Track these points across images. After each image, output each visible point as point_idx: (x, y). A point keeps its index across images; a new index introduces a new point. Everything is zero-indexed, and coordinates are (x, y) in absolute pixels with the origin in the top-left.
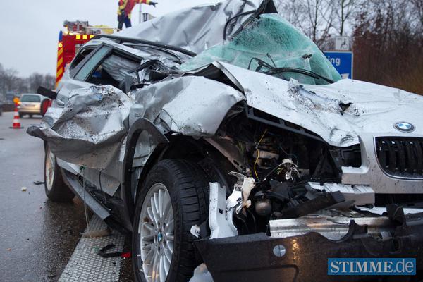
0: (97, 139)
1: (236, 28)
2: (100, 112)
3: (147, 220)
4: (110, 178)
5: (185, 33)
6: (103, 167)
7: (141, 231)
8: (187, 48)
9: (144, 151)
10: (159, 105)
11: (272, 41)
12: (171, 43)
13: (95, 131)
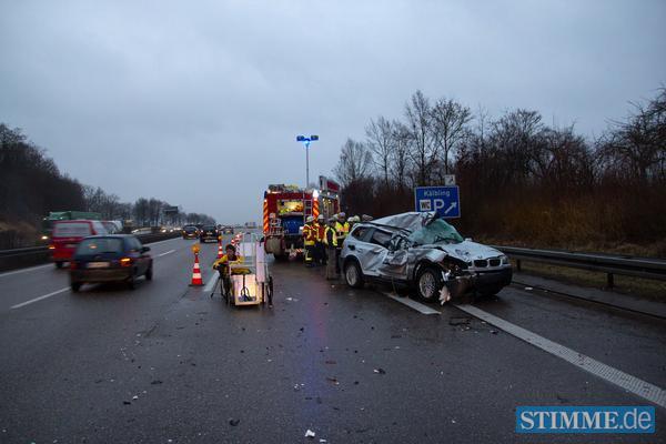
0: (401, 264)
1: (426, 223)
2: (401, 256)
4: (405, 274)
5: (406, 223)
6: (399, 272)
7: (420, 285)
8: (408, 229)
11: (440, 228)
12: (401, 227)
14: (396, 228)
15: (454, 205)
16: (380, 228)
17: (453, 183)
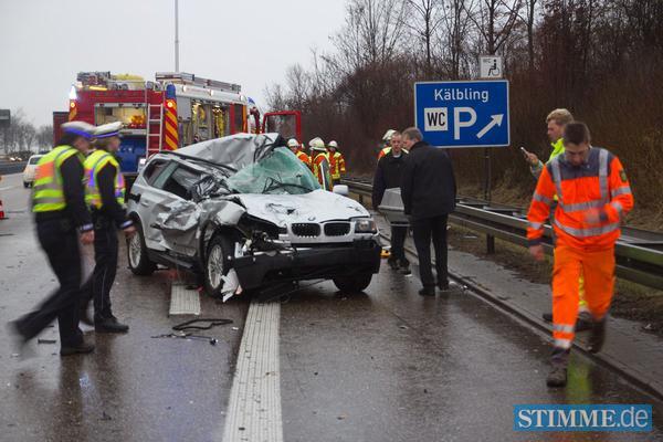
0: (185, 228)
1: (261, 155)
2: (186, 215)
3: (212, 263)
4: (192, 248)
5: (230, 154)
6: (187, 243)
7: (209, 268)
8: (231, 165)
9: (209, 233)
10: (215, 212)
11: (281, 164)
12: (220, 161)
13: (183, 224)
14: (211, 164)
15: (497, 119)
16: (187, 163)
17: (498, 74)
